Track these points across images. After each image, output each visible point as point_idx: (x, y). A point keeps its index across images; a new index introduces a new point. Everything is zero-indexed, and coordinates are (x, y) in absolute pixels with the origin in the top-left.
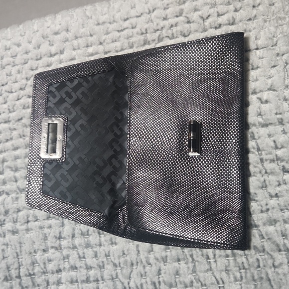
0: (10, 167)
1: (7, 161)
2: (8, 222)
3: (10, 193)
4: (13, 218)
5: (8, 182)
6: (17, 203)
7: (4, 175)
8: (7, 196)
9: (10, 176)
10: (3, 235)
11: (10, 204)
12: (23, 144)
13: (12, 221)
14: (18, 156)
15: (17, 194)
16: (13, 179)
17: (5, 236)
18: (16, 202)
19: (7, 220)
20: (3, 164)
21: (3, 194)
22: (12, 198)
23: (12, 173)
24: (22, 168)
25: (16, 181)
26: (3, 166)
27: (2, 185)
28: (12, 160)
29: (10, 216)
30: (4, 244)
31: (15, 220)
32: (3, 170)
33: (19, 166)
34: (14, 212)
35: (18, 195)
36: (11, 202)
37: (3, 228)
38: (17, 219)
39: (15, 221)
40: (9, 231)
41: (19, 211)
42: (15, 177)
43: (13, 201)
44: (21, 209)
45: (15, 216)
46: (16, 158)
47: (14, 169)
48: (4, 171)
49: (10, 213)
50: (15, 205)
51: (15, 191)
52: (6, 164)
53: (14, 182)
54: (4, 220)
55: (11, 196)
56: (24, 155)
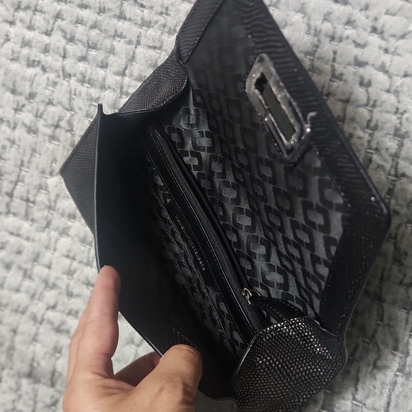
0: (64, 31)
1: (63, 19)
2: (29, 111)
3: (47, 70)
4: (38, 110)
5: (51, 52)
6: (53, 91)
7: (51, 38)
8: (41, 72)
9: (58, 44)
10: (12, 125)
11: (41, 87)
12: (97, 5)
13: (35, 113)
14: (82, 20)
15: (58, 76)
16: (62, 51)
17: (14, 128)
18: (51, 88)
19: (28, 107)
20: (55, 21)
21: (38, 66)
22: (48, 79)
23: (64, 41)
24: (81, 41)
25: (64, 57)
26: (54, 24)
27: (42, 52)
28: (71, 22)
29: (34, 105)
30: (9, 140)
31: (39, 114)
32: (52, 30)
33: (78, 36)
34: (42, 101)
35: (58, 80)
36: (44, 85)
37: (17, 116)
38: (42, 114)
39: (38, 116)
40: (24, 125)
41: (50, 103)
42: (65, 50)
43: (48, 85)
44: (55, 102)
45: (42, 108)
46: (79, 21)
47: (68, 37)
48: (53, 32)
49: (36, 99)
50: (48, 92)
51: (57, 71)
52: (59, 22)
53: (60, 56)
54: (23, 106)
55: (47, 75)
56: (92, 23)
